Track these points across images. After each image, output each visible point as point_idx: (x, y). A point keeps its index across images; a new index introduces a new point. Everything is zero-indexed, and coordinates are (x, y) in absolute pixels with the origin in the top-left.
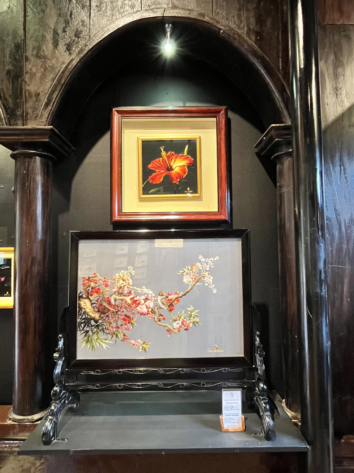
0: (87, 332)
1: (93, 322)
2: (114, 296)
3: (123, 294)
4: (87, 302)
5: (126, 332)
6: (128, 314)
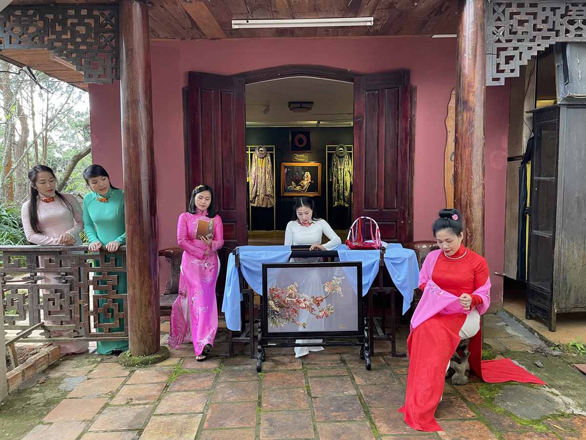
0: (273, 318)
1: (276, 313)
2: (287, 298)
3: (292, 298)
4: (272, 302)
5: (294, 318)
6: (295, 308)
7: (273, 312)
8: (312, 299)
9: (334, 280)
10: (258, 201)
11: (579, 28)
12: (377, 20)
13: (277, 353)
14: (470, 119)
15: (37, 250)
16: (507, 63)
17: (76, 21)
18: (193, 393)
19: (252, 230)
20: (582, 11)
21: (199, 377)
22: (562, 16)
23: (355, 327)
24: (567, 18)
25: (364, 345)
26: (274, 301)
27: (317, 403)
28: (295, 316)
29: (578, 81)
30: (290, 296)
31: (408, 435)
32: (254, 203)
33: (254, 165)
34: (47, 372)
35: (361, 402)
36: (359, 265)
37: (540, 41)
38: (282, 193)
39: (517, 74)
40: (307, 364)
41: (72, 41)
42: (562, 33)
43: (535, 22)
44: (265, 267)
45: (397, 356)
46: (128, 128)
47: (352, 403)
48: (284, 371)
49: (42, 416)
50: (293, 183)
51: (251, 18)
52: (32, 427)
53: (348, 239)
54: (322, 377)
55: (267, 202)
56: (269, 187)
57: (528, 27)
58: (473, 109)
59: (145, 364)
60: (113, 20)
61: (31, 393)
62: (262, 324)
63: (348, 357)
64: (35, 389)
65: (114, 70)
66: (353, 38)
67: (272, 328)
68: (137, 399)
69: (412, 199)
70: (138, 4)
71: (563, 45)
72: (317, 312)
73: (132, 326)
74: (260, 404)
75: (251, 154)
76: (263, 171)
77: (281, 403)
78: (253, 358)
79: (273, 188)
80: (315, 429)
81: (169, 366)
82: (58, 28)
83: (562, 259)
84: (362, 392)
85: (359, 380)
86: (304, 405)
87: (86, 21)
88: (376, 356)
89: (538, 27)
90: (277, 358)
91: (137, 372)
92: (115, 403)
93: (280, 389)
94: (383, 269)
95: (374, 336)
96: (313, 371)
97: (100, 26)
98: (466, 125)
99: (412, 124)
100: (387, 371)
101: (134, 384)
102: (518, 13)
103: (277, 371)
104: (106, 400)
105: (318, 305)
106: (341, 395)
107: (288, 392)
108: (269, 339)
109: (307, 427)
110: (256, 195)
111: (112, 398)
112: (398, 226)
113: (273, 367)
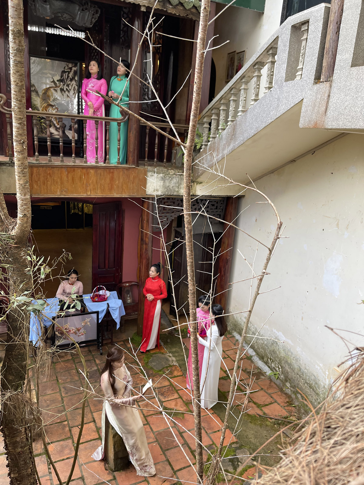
7: (58, 336)
8: (76, 329)
9: (86, 320)
14: (146, 248)
23: (96, 338)
25: (99, 345)
26: (58, 332)
28: (68, 337)
30: (66, 329)
36: (97, 312)
47: (96, 374)
48: (64, 361)
58: (147, 244)
72: (78, 334)
74: (58, 381)
77: (67, 379)
84: (99, 367)
85: (98, 362)
86: (77, 378)
93: (64, 372)
94: (108, 312)
96: (77, 359)
99: (122, 227)
106: (91, 370)
107: (68, 373)
112: (115, 276)
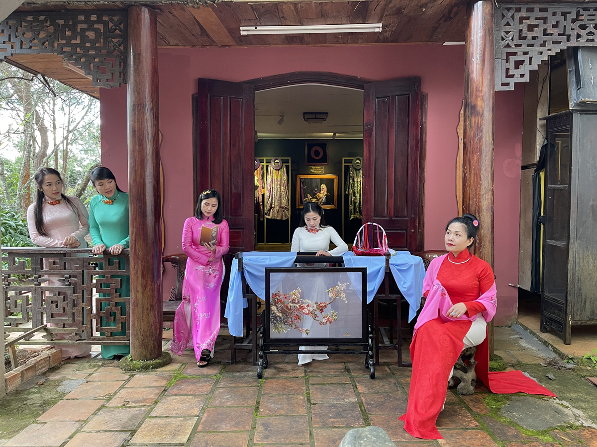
0: (276, 323)
1: (278, 318)
2: (290, 304)
3: (295, 303)
4: (275, 307)
5: (297, 324)
6: (298, 314)
7: (276, 317)
8: (315, 305)
9: (338, 285)
10: (273, 213)
11: (591, 33)
12: (386, 26)
13: (281, 360)
14: (478, 124)
15: (42, 252)
16: (517, 67)
17: (85, 26)
18: (191, 397)
19: (267, 242)
20: (594, 15)
21: (199, 382)
22: (573, 21)
23: (359, 336)
24: (578, 23)
25: (368, 353)
26: (277, 306)
27: (316, 410)
28: (298, 322)
29: (591, 86)
30: (293, 301)
31: (407, 442)
32: (269, 215)
33: (270, 177)
34: (47, 375)
35: (361, 410)
36: (363, 271)
37: (551, 46)
38: (297, 205)
39: (527, 79)
40: (309, 372)
41: (82, 45)
42: (574, 37)
43: (545, 26)
44: (268, 271)
45: (404, 366)
46: (134, 131)
47: (352, 410)
48: (286, 378)
49: (38, 415)
50: (309, 195)
51: (259, 24)
52: (26, 426)
53: (354, 245)
54: (324, 384)
55: (282, 215)
56: (285, 199)
57: (538, 32)
58: (481, 113)
59: (145, 369)
60: (122, 26)
61: (29, 393)
62: (264, 330)
63: (352, 365)
64: (33, 390)
65: (122, 74)
66: (363, 45)
67: (274, 334)
68: (133, 402)
69: (423, 207)
70: (146, 10)
71: (575, 50)
72: (320, 318)
73: (133, 330)
74: (257, 409)
75: (267, 166)
76: (279, 183)
77: (279, 408)
78: (255, 365)
79: (288, 200)
80: (311, 434)
81: (169, 371)
82: (68, 33)
83: (577, 269)
84: (363, 399)
85: (361, 388)
86: (302, 411)
87: (96, 26)
88: (381, 365)
89: (549, 31)
90: (279, 366)
91: (137, 376)
92: (111, 405)
93: (279, 395)
94: (389, 275)
95: (379, 345)
96: (315, 379)
97: (109, 31)
98: (474, 130)
99: (422, 131)
100: (391, 380)
101: (132, 388)
102: (528, 18)
103: (278, 378)
104: (102, 402)
105: (322, 311)
106: (342, 402)
107: (287, 399)
108: (272, 346)
109: (303, 432)
110: (271, 208)
111: (108, 400)
112: (408, 234)
113: (274, 374)
